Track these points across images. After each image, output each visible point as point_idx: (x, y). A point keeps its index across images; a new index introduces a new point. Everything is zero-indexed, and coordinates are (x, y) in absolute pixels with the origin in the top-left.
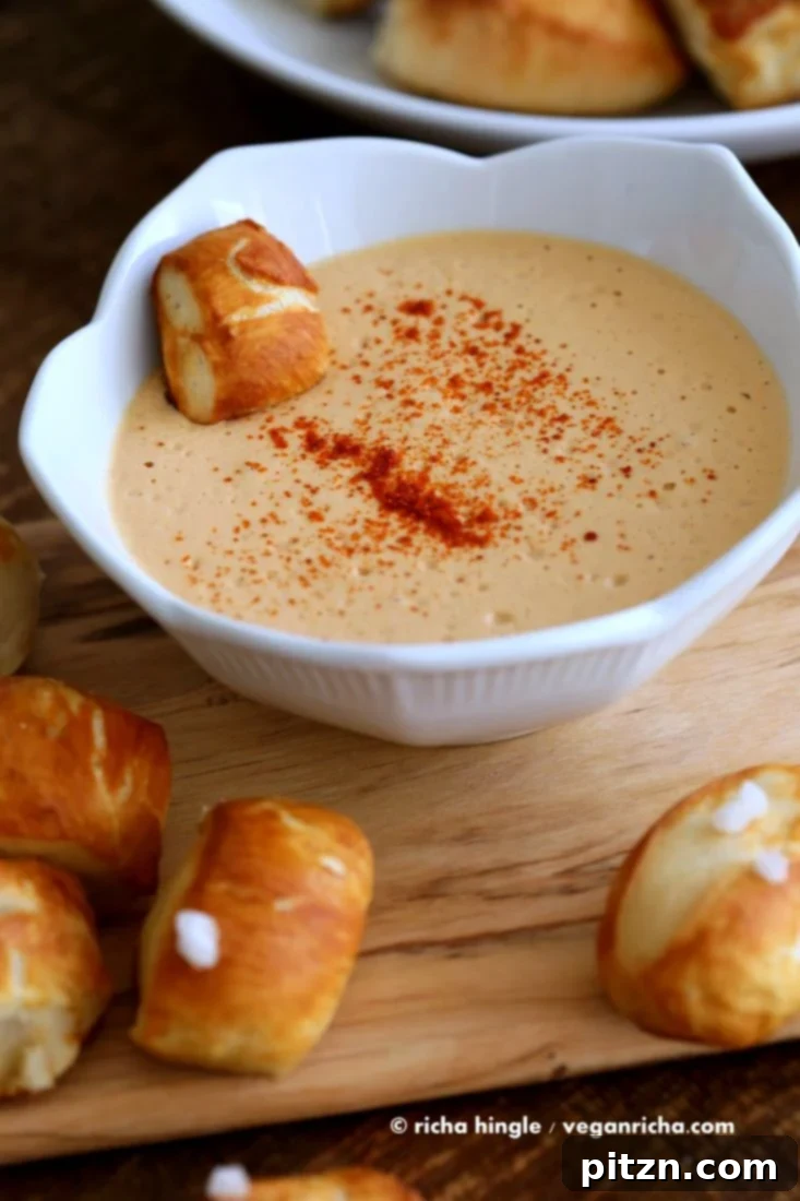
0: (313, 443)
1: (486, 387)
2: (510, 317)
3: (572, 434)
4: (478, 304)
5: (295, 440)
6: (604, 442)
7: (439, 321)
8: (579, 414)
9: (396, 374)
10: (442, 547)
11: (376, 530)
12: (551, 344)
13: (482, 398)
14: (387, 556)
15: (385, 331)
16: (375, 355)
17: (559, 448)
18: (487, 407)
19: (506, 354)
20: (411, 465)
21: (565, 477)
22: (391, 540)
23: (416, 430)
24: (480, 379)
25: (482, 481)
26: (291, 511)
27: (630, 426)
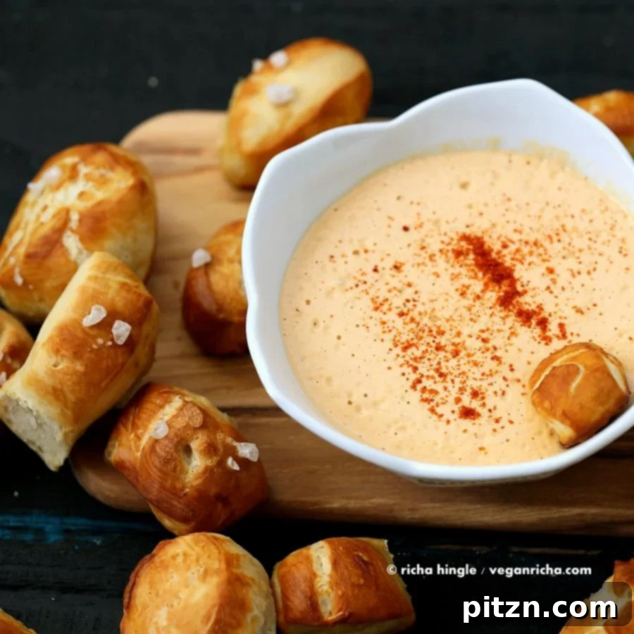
0: (543, 323)
1: (439, 348)
2: (416, 396)
3: (398, 302)
4: (432, 410)
5: (553, 328)
6: (383, 294)
7: (458, 400)
8: (392, 316)
9: (490, 365)
10: (486, 239)
11: (519, 257)
12: (397, 371)
13: (443, 340)
14: (516, 237)
15: (491, 401)
16: (499, 384)
17: (409, 293)
18: (442, 333)
19: (423, 368)
20: (492, 296)
21: (410, 273)
22: (513, 248)
23: (484, 322)
24: (442, 354)
25: (455, 277)
26: (563, 277)
27: (366, 303)
